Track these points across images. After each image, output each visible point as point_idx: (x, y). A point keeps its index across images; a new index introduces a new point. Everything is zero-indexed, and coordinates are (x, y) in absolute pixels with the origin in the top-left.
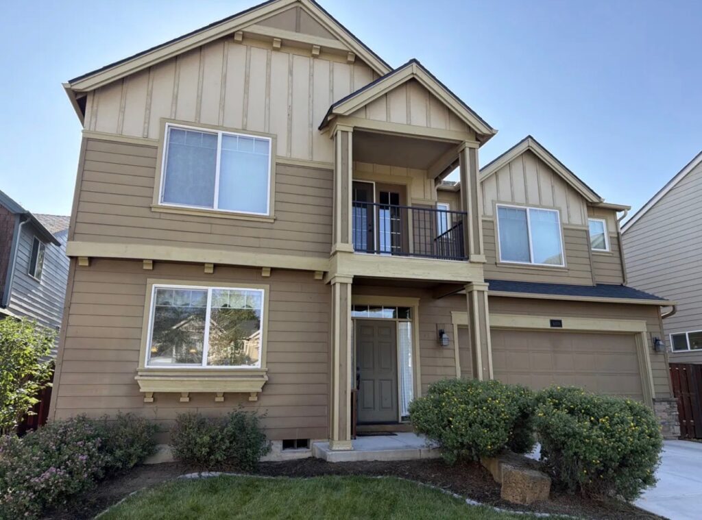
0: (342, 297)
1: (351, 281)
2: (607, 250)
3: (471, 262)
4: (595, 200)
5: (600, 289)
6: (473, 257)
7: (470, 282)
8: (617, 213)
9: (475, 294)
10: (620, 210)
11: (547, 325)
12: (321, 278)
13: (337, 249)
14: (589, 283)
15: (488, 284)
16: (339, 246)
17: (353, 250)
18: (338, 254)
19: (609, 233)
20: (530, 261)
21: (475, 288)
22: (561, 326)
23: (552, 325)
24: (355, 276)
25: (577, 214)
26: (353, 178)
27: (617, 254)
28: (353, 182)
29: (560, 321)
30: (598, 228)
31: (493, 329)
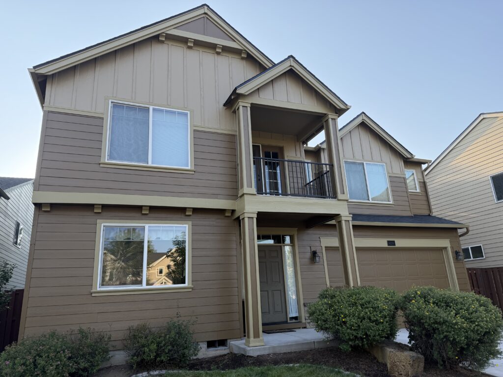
0: (250, 228)
1: (255, 216)
2: (418, 191)
3: (339, 200)
4: (409, 156)
5: (416, 218)
6: (340, 196)
7: (339, 215)
8: (422, 165)
9: (343, 223)
10: (424, 163)
11: (386, 245)
12: (230, 215)
13: (245, 192)
14: (408, 214)
15: (351, 215)
16: (246, 190)
17: (256, 193)
18: (245, 195)
19: (418, 179)
20: (369, 200)
21: (343, 218)
22: (395, 245)
23: (389, 245)
24: (258, 212)
25: (398, 166)
26: (253, 143)
27: (424, 194)
28: (253, 145)
29: (394, 242)
30: (411, 176)
31: (358, 249)
